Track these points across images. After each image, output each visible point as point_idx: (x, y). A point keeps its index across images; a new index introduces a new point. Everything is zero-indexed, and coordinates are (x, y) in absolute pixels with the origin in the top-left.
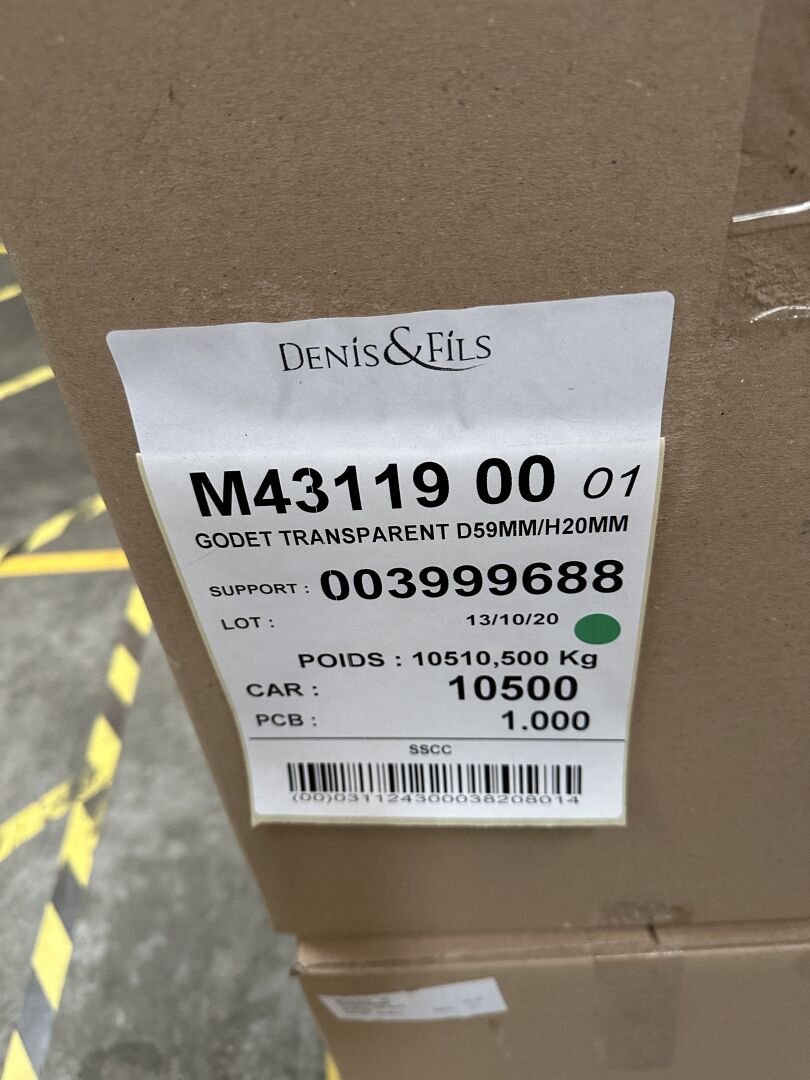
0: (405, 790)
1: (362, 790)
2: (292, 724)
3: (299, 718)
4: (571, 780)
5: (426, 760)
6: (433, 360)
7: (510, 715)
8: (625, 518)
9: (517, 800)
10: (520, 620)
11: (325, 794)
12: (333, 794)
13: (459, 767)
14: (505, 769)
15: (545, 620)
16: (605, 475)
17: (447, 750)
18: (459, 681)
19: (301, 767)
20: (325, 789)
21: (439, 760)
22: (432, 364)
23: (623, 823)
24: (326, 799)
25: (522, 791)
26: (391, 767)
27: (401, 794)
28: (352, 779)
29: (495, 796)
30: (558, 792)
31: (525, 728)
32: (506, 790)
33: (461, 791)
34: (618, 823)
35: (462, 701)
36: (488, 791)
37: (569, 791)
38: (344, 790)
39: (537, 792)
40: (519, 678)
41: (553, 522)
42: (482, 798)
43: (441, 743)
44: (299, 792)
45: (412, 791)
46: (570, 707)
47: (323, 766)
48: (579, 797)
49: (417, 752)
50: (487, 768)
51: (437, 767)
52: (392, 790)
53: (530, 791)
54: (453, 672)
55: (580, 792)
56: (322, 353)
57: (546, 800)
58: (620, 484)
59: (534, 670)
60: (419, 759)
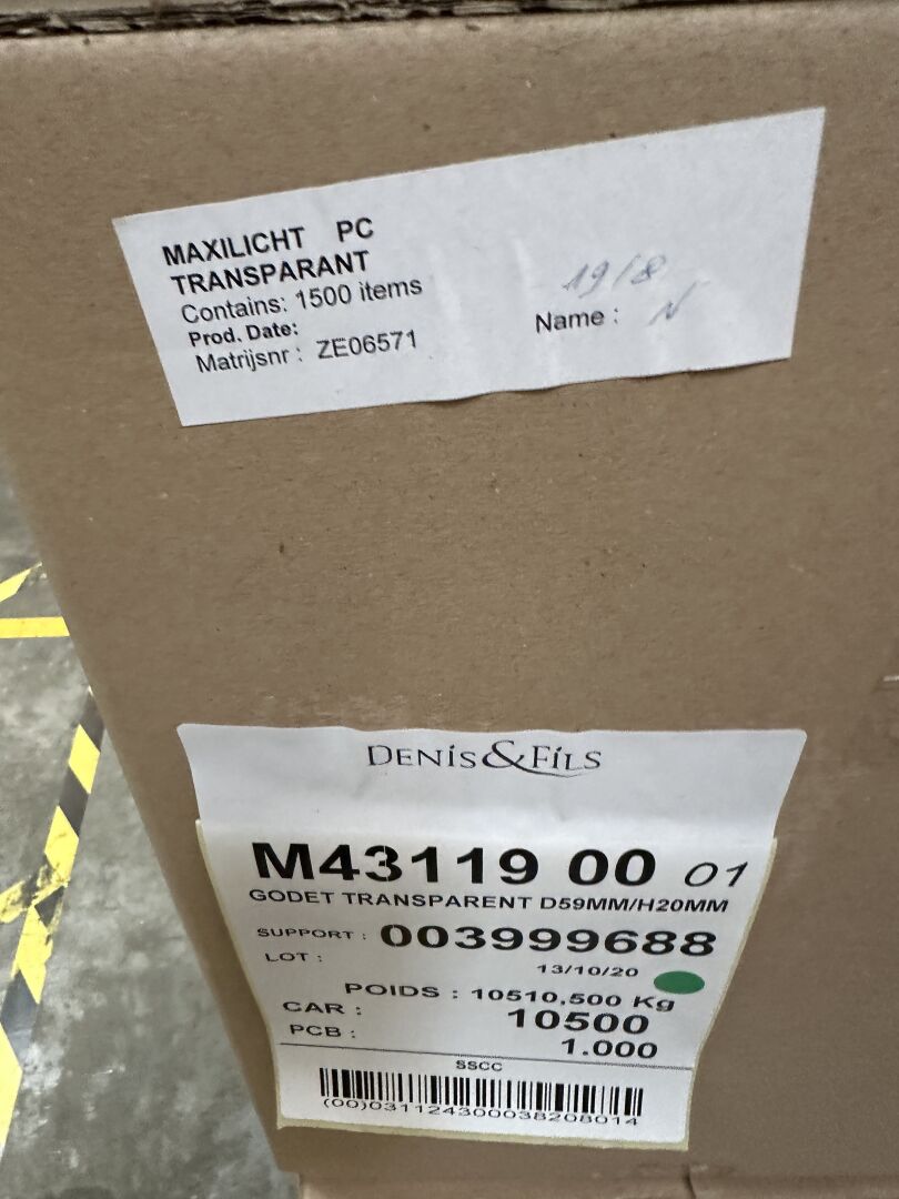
0: (447, 1102)
1: (401, 1099)
2: (328, 1034)
3: (337, 1030)
4: (632, 1102)
5: (473, 1075)
6: (535, 765)
7: (571, 1043)
8: (725, 903)
9: (570, 1118)
10: (595, 971)
11: (359, 1101)
12: (368, 1102)
13: (509, 1083)
14: (560, 1088)
15: (624, 973)
16: (710, 870)
17: (497, 1067)
18: (521, 1014)
19: (335, 1073)
20: (360, 1096)
21: (489, 1075)
22: (535, 769)
23: (685, 1148)
24: (361, 1106)
25: (576, 1110)
26: (434, 1079)
27: (443, 1106)
28: (390, 1089)
29: (547, 1113)
30: (616, 1112)
31: (585, 1053)
32: (559, 1107)
33: (509, 1106)
34: (678, 1148)
35: (520, 1029)
36: (539, 1107)
37: (627, 1112)
38: (381, 1098)
39: (593, 1111)
40: (587, 1014)
41: (647, 901)
42: (532, 1115)
43: (492, 1061)
44: (331, 1098)
45: (455, 1103)
46: (637, 1040)
47: (358, 1073)
48: (638, 1119)
49: (464, 1067)
50: (540, 1086)
51: (484, 1081)
52: (434, 1101)
53: (585, 1110)
54: (515, 1006)
55: (639, 1114)
56: (415, 756)
57: (601, 1120)
58: (724, 877)
59: (604, 1008)
60: (466, 1073)
